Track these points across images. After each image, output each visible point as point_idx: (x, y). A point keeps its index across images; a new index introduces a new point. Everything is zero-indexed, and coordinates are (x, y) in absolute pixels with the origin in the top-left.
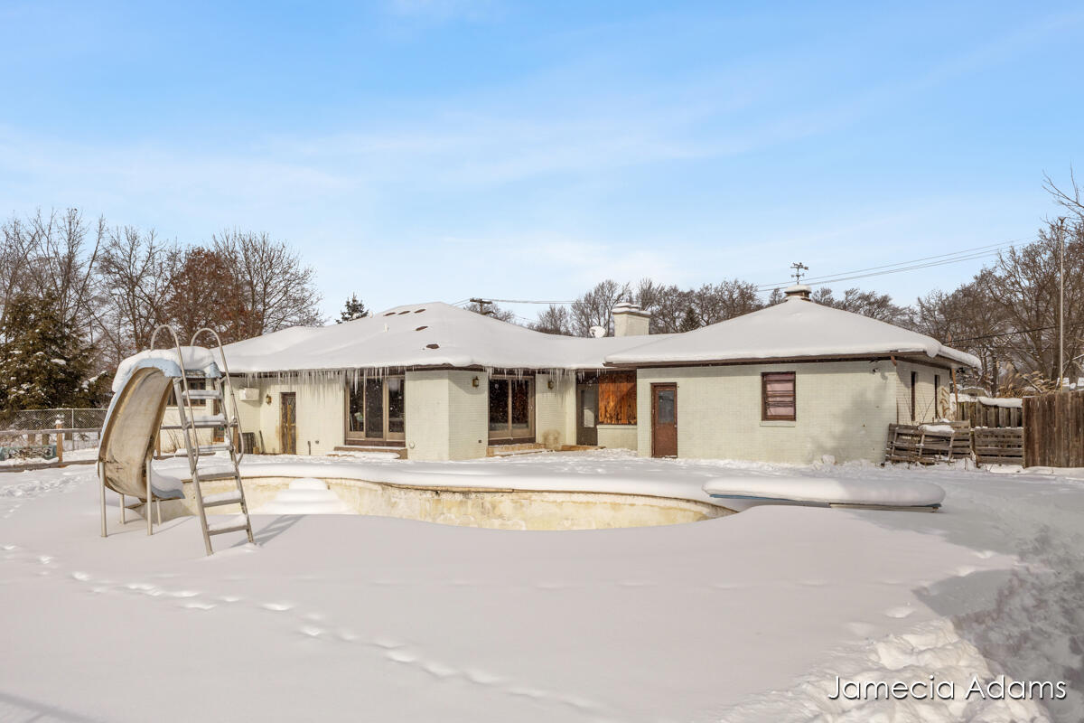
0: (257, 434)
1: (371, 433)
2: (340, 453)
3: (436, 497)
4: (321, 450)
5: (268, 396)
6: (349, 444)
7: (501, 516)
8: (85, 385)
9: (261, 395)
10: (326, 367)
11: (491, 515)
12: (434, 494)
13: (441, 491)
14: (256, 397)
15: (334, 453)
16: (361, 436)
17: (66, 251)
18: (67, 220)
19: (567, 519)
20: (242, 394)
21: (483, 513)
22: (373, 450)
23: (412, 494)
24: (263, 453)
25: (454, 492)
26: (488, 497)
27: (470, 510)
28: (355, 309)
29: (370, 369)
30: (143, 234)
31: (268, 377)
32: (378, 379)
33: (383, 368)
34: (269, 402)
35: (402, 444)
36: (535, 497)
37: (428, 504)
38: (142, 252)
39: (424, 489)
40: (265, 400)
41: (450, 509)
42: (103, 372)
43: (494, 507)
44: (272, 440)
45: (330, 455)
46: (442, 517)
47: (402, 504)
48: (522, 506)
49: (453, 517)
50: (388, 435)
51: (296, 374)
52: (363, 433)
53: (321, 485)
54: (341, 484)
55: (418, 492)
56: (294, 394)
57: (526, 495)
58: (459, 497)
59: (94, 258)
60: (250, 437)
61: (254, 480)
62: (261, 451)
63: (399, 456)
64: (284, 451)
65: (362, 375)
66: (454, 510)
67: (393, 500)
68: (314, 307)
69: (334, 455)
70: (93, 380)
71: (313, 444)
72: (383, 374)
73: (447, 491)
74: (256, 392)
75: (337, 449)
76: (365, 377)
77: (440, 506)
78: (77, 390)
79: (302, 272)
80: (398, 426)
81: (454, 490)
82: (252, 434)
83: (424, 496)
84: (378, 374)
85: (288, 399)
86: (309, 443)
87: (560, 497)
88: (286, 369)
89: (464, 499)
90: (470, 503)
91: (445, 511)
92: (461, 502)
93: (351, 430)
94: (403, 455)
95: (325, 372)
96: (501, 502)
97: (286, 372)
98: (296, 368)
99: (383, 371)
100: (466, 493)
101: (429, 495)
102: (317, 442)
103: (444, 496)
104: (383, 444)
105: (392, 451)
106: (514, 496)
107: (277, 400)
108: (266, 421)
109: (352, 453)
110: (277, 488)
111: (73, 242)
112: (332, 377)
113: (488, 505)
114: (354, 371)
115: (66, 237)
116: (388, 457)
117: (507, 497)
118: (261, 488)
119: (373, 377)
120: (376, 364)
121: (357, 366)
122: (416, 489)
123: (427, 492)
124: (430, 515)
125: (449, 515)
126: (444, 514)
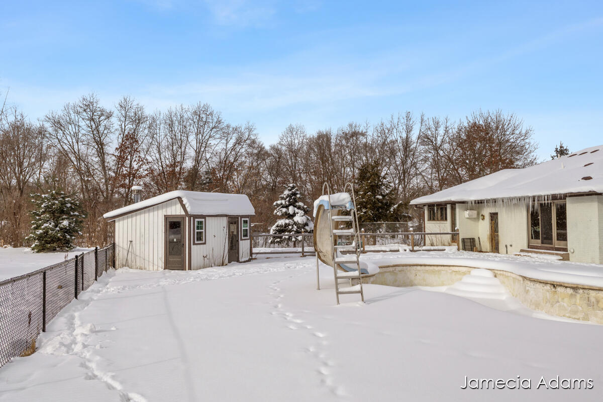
0: (477, 239)
1: (545, 241)
2: (522, 254)
3: (553, 289)
4: (513, 251)
5: (482, 215)
6: (531, 248)
8: (392, 210)
9: (478, 214)
10: (512, 196)
11: (595, 307)
12: (552, 287)
13: (557, 285)
14: (475, 216)
15: (519, 254)
16: (538, 242)
17: (406, 135)
18: (405, 118)
20: (467, 214)
21: (589, 305)
22: (545, 253)
23: (538, 286)
24: (481, 251)
25: (566, 287)
26: (593, 293)
27: (578, 301)
28: (562, 152)
29: (539, 197)
30: (442, 120)
31: (480, 202)
32: (545, 203)
33: (548, 195)
34: (483, 219)
35: (565, 250)
37: (548, 294)
38: (441, 131)
39: (545, 283)
40: (481, 217)
41: (563, 299)
42: (400, 202)
43: (597, 301)
44: (486, 244)
45: (516, 255)
46: (558, 304)
47: (532, 292)
49: (565, 305)
50: (556, 243)
51: (495, 201)
52: (540, 241)
53: (489, 274)
54: (503, 275)
55: (542, 285)
56: (497, 214)
58: (570, 291)
59: (419, 138)
60: (472, 241)
61: (451, 268)
62: (479, 249)
63: (562, 258)
64: (492, 251)
65: (534, 201)
66: (566, 300)
67: (527, 288)
68: (532, 154)
69: (519, 255)
70: (396, 206)
71: (508, 246)
72: (548, 200)
73: (561, 286)
74: (475, 212)
75: (522, 251)
76: (536, 202)
77: (556, 296)
78: (388, 212)
79: (524, 132)
80: (563, 237)
81: (566, 285)
82: (473, 239)
83: (545, 287)
84: (545, 200)
85: (494, 217)
86: (506, 246)
88: (489, 198)
89: (574, 293)
90: (578, 296)
91: (560, 300)
92: (572, 294)
93: (532, 238)
94: (566, 258)
95: (511, 199)
97: (489, 200)
98: (495, 197)
99: (548, 197)
100: (575, 288)
101: (548, 287)
102: (511, 246)
103: (559, 289)
104: (552, 249)
105: (557, 254)
107: (487, 218)
108: (482, 231)
109: (530, 254)
110: (464, 274)
111: (409, 130)
112: (516, 202)
113: (593, 299)
114: (529, 198)
115: (405, 127)
116: (553, 259)
118: (454, 273)
119: (541, 202)
120: (542, 193)
121: (531, 194)
122: (540, 282)
123: (547, 285)
124: (550, 302)
125: (563, 303)
126: (559, 302)
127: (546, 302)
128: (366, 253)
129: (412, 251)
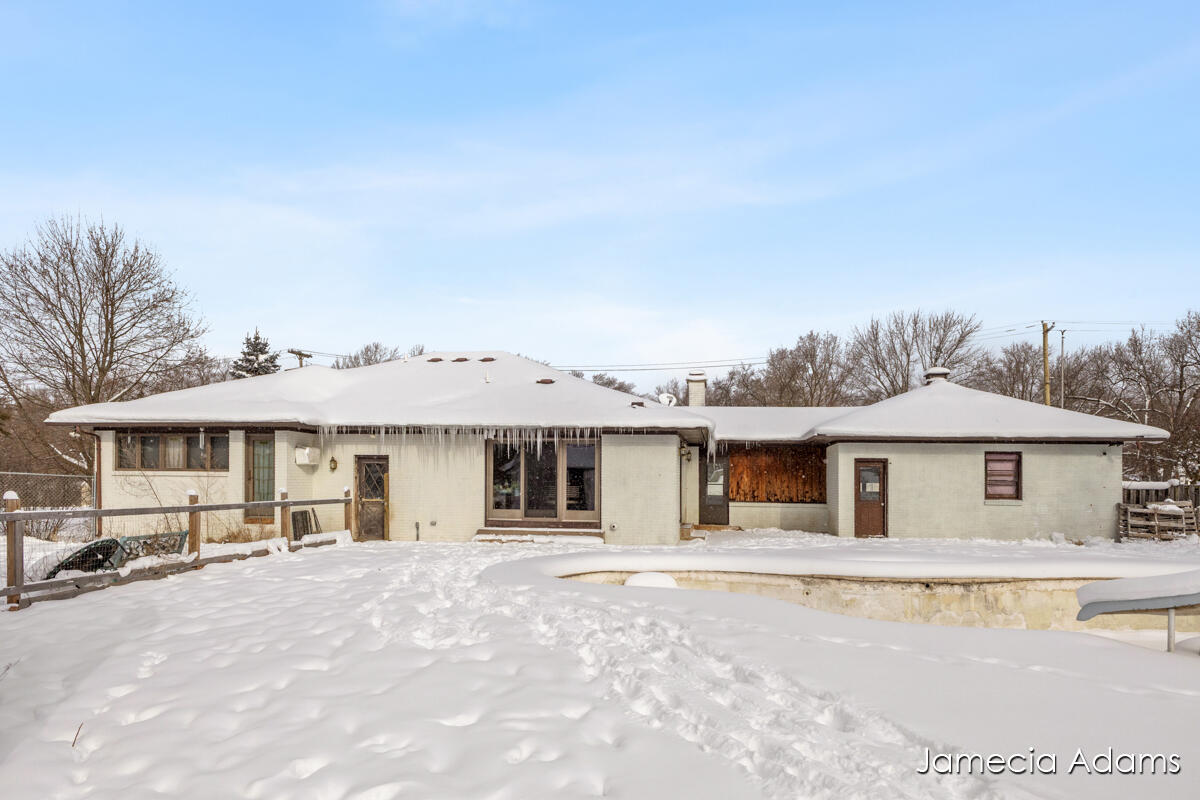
1: (535, 512)
3: (928, 591)
5: (333, 460)
7: (1003, 611)
11: (995, 610)
12: (923, 588)
13: (934, 584)
19: (1058, 609)
21: (987, 608)
23: (888, 588)
25: (952, 584)
26: (990, 588)
27: (973, 605)
34: (334, 468)
36: (1030, 586)
37: (916, 601)
39: (909, 583)
41: (949, 605)
43: (996, 600)
46: (938, 615)
47: (868, 602)
48: (1020, 597)
49: (954, 614)
52: (520, 512)
55: (899, 586)
56: (387, 458)
57: (1021, 584)
58: (958, 590)
66: (954, 606)
73: (943, 584)
77: (934, 602)
81: (953, 581)
83: (909, 590)
85: (372, 464)
87: (1051, 586)
89: (965, 593)
90: (972, 596)
91: (942, 607)
92: (963, 595)
93: (498, 508)
96: (1002, 594)
100: (966, 585)
101: (916, 589)
103: (939, 590)
104: (556, 525)
106: (1012, 586)
107: (348, 466)
113: (991, 598)
117: (1006, 588)
122: (894, 583)
123: (913, 586)
124: (920, 614)
125: (948, 612)
126: (940, 611)
127: (914, 615)
128: (203, 566)
129: (292, 549)
